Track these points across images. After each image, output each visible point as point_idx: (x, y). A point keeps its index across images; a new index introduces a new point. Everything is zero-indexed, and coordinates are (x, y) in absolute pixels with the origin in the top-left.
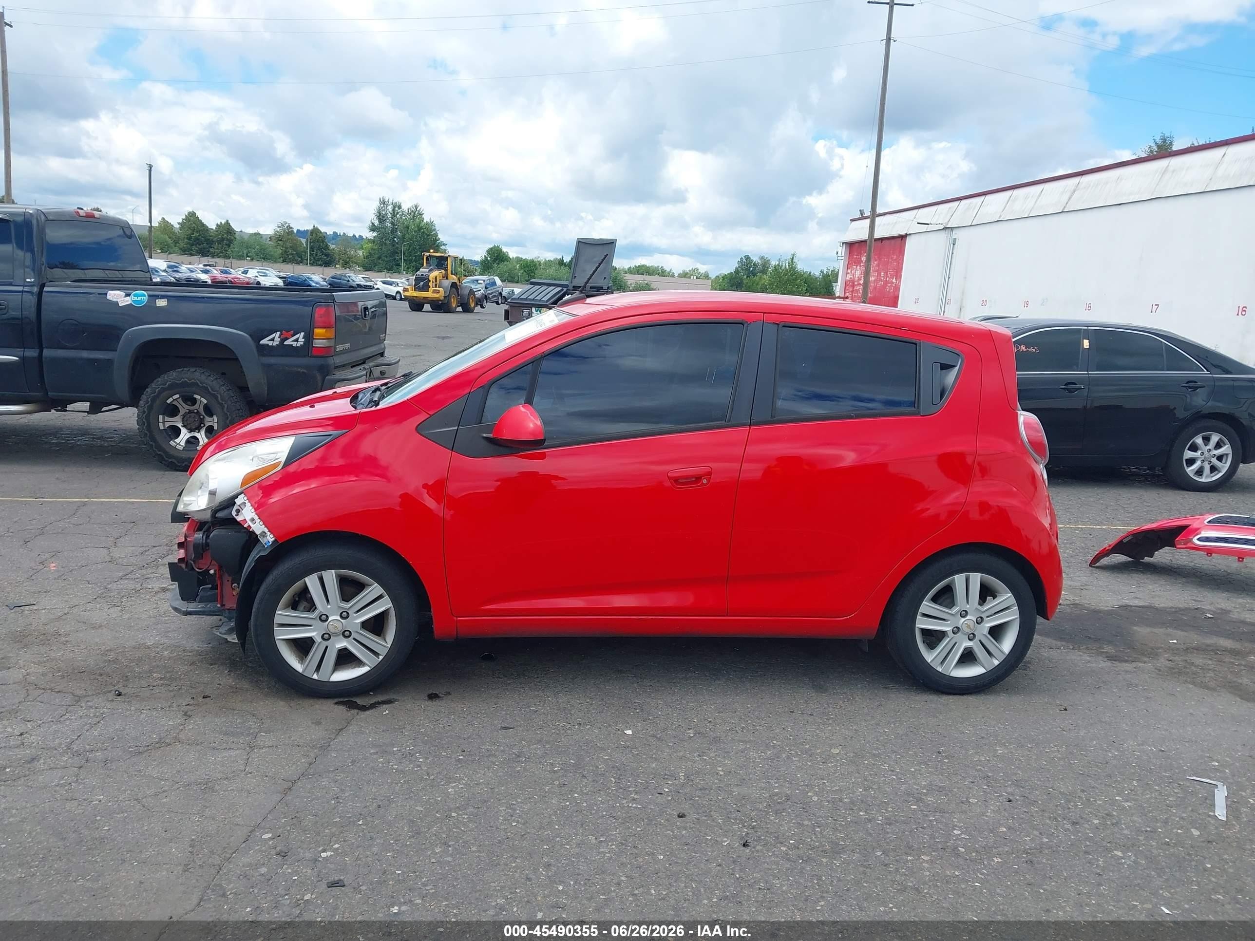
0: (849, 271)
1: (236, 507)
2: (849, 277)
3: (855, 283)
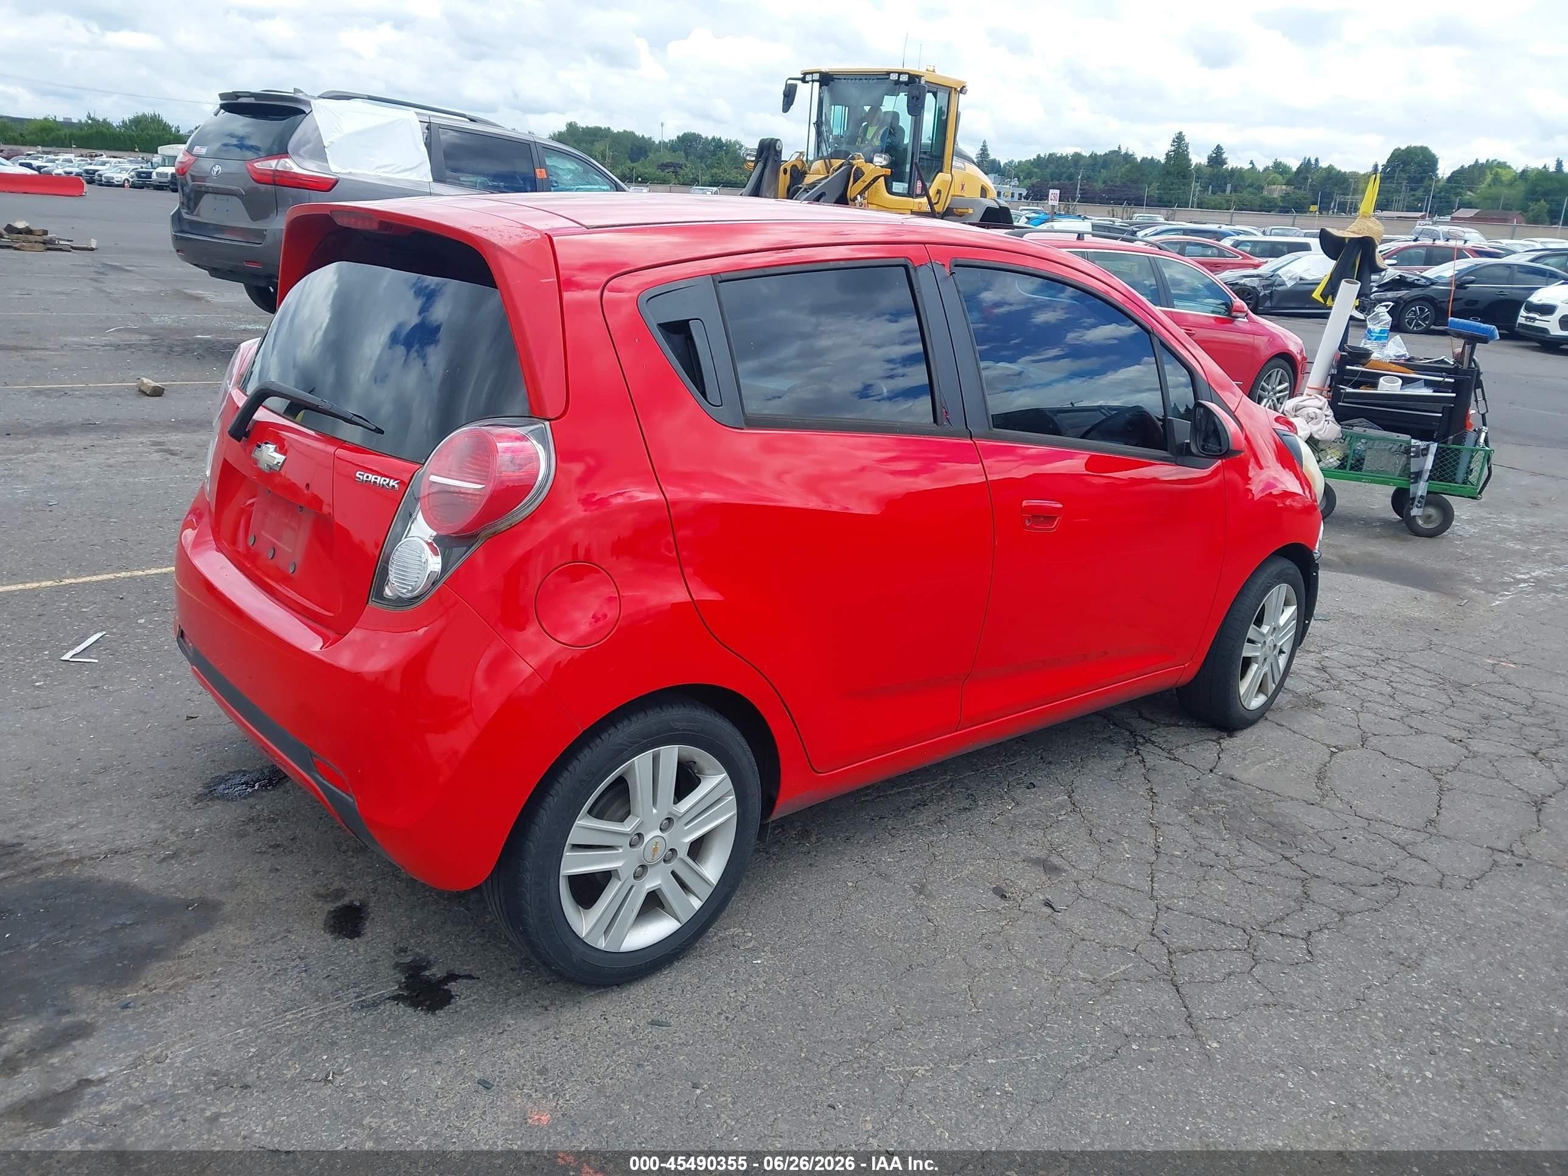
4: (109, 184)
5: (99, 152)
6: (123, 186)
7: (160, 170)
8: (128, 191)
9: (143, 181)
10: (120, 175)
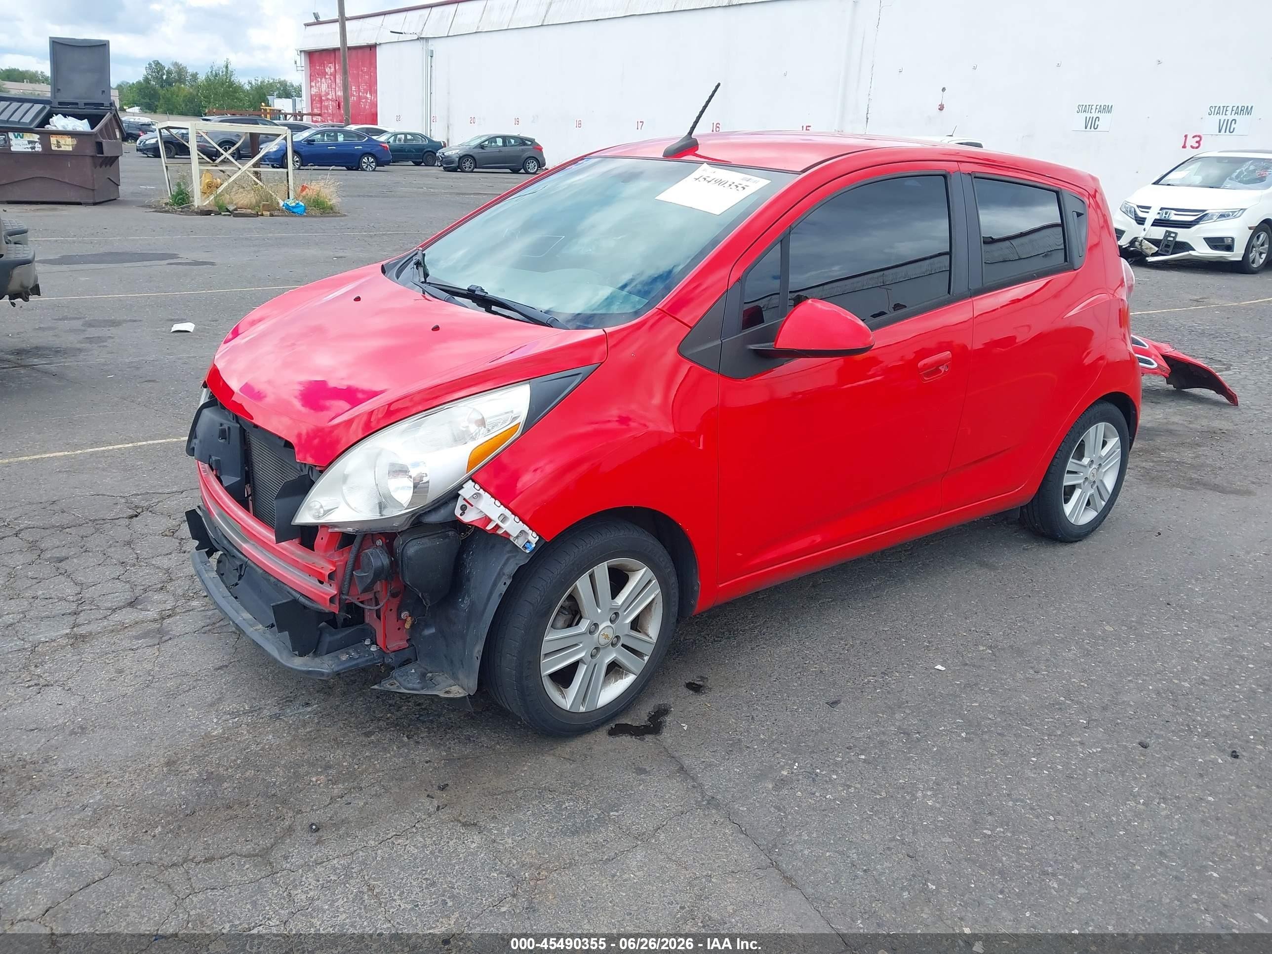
0: (313, 84)
1: (460, 502)
2: (314, 91)
3: (323, 98)
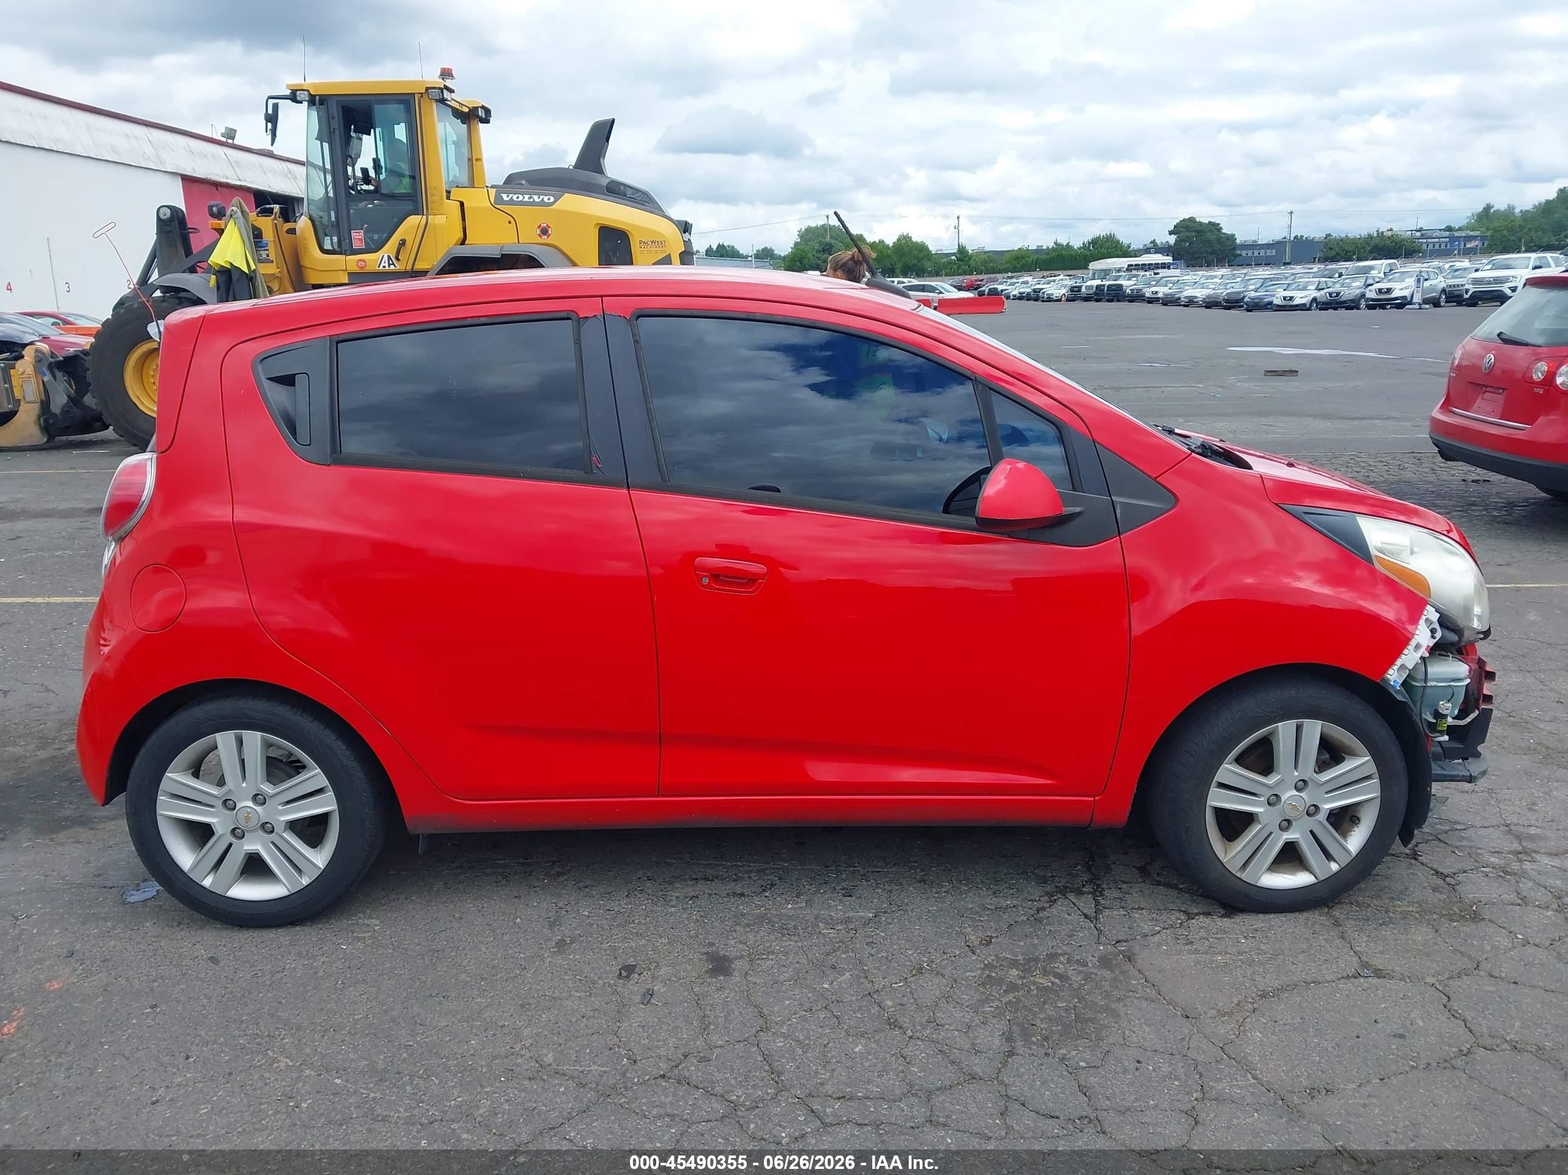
4: (1050, 300)
5: (1057, 273)
6: (1059, 300)
7: (1089, 283)
8: (1064, 304)
9: (1075, 295)
10: (1059, 291)
